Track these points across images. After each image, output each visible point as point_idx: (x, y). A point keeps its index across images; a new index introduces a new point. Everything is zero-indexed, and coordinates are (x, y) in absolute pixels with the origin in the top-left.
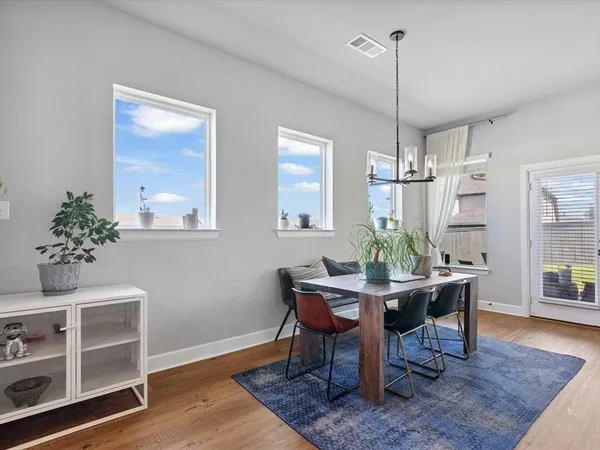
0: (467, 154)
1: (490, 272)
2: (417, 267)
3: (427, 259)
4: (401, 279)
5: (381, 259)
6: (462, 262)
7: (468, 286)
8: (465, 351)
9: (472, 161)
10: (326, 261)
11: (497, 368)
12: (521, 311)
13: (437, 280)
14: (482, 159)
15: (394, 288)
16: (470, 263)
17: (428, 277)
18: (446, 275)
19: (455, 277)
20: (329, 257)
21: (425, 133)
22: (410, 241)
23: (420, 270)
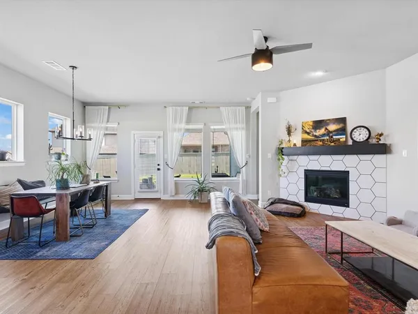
0: (108, 121)
1: (118, 181)
2: (83, 180)
3: (88, 176)
4: (75, 186)
5: (65, 177)
6: (105, 177)
7: (107, 186)
8: (106, 216)
9: (109, 125)
10: (20, 182)
11: (118, 218)
12: (131, 197)
13: (92, 185)
14: (115, 125)
15: (72, 190)
16: (109, 177)
17: (88, 184)
18: (97, 183)
19: (101, 183)
20: (22, 179)
21: (85, 105)
22: (79, 167)
23: (85, 181)
